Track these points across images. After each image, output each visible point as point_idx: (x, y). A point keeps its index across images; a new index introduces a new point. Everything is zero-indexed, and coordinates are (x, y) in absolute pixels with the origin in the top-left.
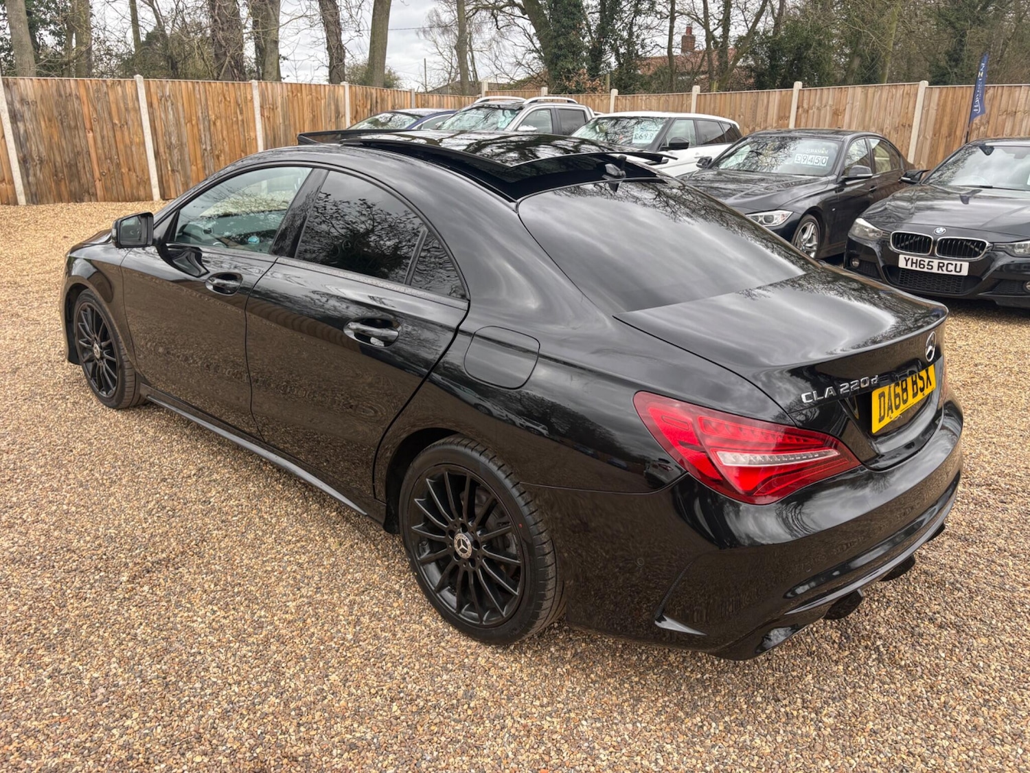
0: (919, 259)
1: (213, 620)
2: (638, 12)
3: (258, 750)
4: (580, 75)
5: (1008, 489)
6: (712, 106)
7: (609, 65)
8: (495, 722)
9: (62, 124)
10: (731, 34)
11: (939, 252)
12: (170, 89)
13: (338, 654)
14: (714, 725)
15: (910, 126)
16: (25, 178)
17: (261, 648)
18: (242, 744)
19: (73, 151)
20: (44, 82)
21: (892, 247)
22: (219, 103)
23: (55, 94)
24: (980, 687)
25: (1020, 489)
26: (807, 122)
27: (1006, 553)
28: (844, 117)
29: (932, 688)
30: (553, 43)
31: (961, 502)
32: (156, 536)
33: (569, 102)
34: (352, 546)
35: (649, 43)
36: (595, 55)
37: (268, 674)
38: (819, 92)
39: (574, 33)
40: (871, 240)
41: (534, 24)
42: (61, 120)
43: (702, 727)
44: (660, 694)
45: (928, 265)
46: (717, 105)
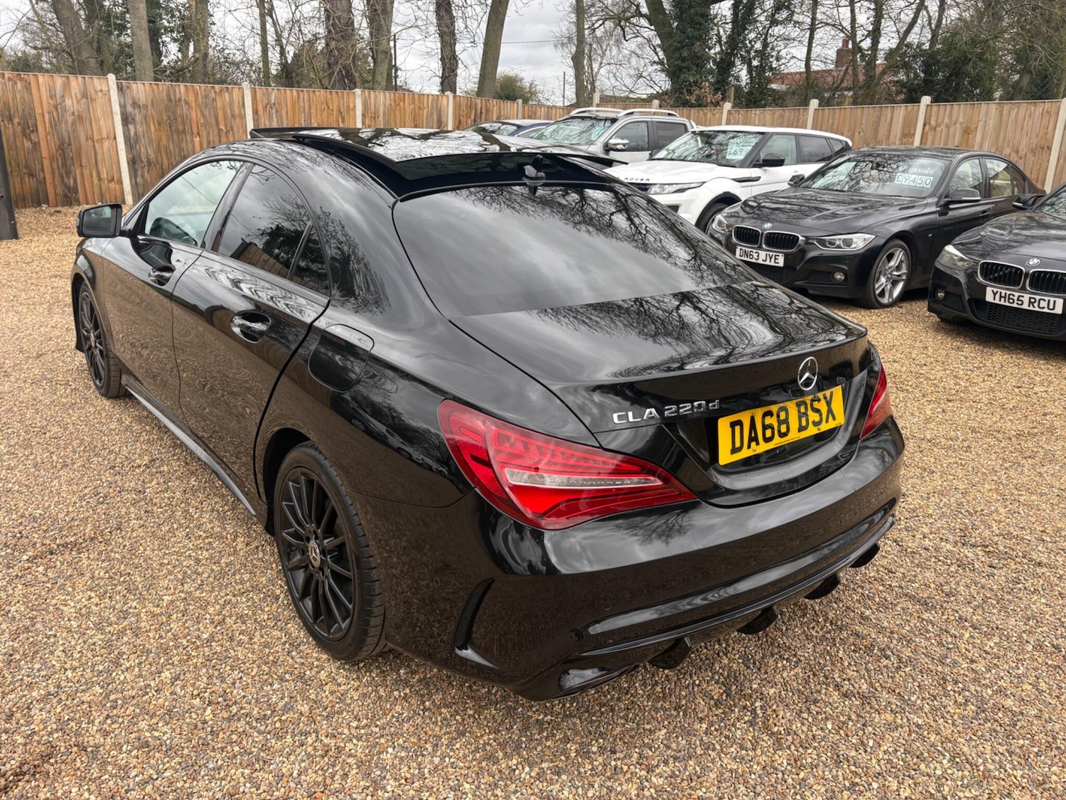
0: (1008, 292)
1: (85, 606)
2: (774, 22)
3: (56, 735)
4: (701, 88)
5: (1006, 552)
6: (831, 121)
7: (738, 78)
8: (297, 738)
9: (170, 127)
10: (880, 46)
11: (1031, 285)
12: (276, 97)
13: (184, 652)
14: (527, 769)
15: (1049, 148)
16: (133, 179)
17: (114, 638)
18: (45, 728)
19: (180, 154)
20: (155, 87)
21: (980, 279)
22: (322, 111)
23: (165, 98)
24: (853, 768)
25: (1020, 554)
26: (933, 141)
27: (966, 624)
28: (975, 136)
29: (796, 761)
30: (676, 55)
31: (943, 562)
32: (76, 520)
33: (669, 114)
34: (257, 548)
35: (784, 56)
36: (722, 68)
37: (106, 664)
38: (948, 107)
39: (698, 43)
40: (959, 269)
41: (660, 35)
42: (170, 124)
43: (514, 770)
44: (487, 731)
45: (1018, 300)
46: (836, 121)
